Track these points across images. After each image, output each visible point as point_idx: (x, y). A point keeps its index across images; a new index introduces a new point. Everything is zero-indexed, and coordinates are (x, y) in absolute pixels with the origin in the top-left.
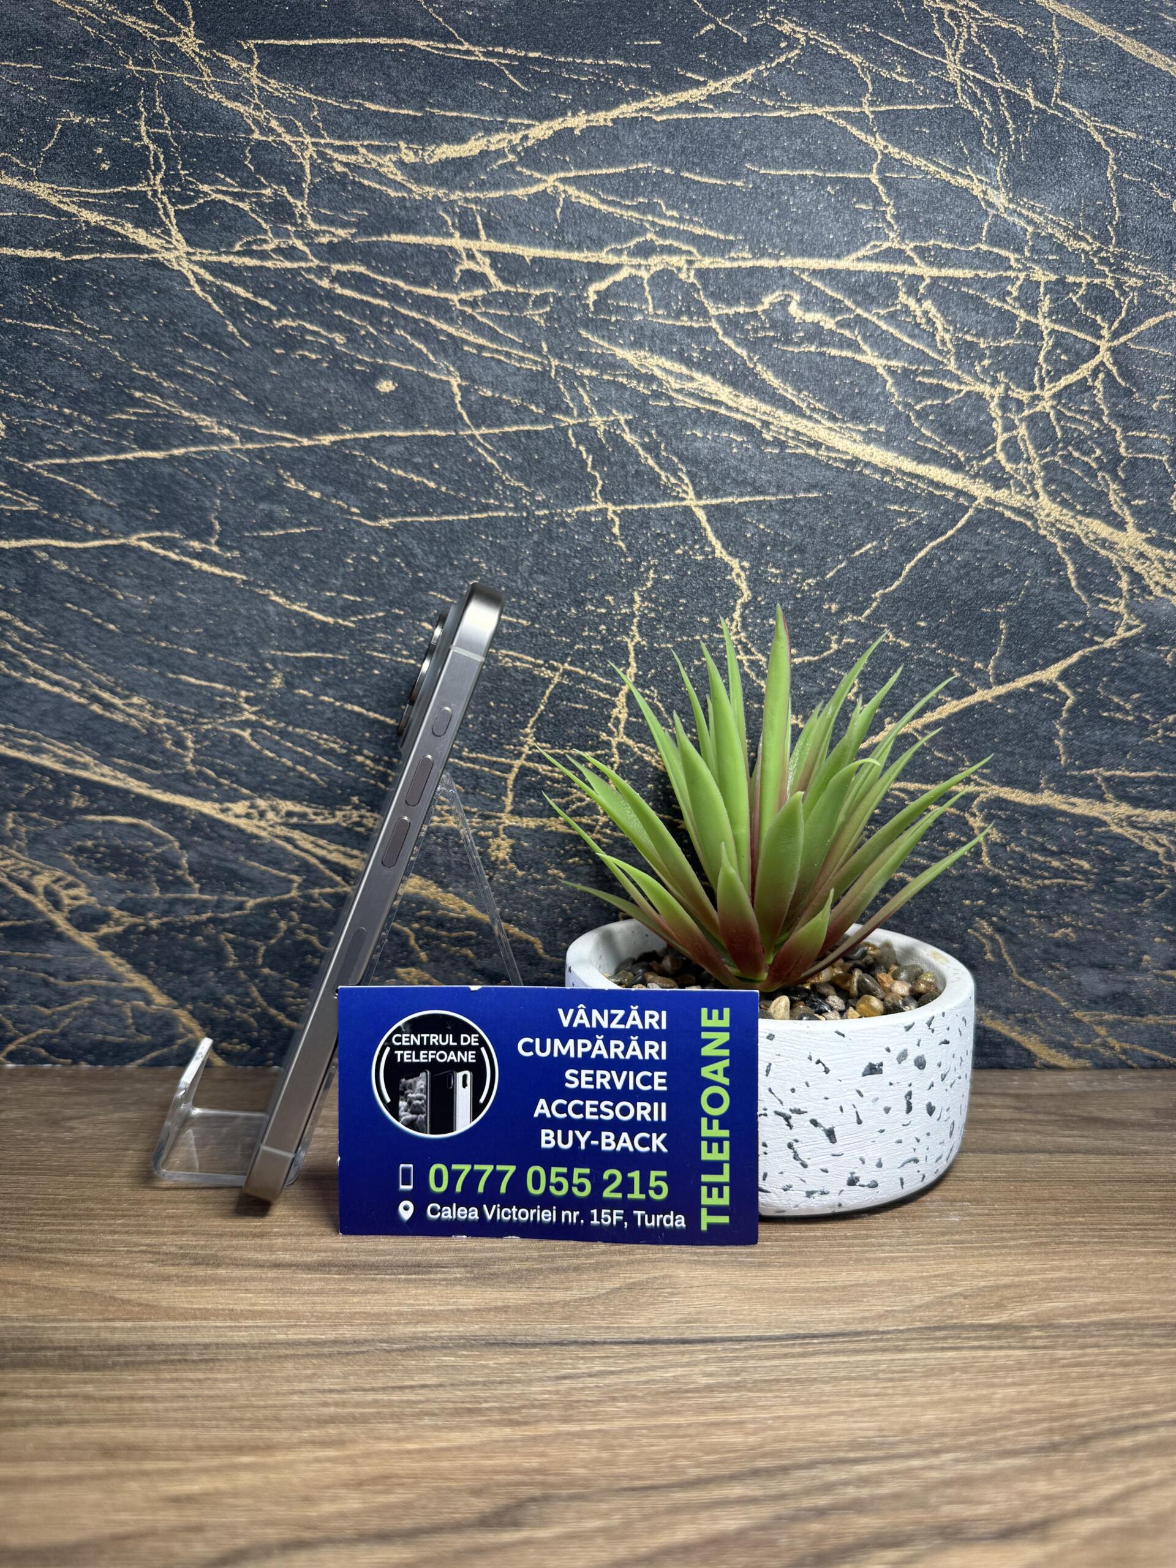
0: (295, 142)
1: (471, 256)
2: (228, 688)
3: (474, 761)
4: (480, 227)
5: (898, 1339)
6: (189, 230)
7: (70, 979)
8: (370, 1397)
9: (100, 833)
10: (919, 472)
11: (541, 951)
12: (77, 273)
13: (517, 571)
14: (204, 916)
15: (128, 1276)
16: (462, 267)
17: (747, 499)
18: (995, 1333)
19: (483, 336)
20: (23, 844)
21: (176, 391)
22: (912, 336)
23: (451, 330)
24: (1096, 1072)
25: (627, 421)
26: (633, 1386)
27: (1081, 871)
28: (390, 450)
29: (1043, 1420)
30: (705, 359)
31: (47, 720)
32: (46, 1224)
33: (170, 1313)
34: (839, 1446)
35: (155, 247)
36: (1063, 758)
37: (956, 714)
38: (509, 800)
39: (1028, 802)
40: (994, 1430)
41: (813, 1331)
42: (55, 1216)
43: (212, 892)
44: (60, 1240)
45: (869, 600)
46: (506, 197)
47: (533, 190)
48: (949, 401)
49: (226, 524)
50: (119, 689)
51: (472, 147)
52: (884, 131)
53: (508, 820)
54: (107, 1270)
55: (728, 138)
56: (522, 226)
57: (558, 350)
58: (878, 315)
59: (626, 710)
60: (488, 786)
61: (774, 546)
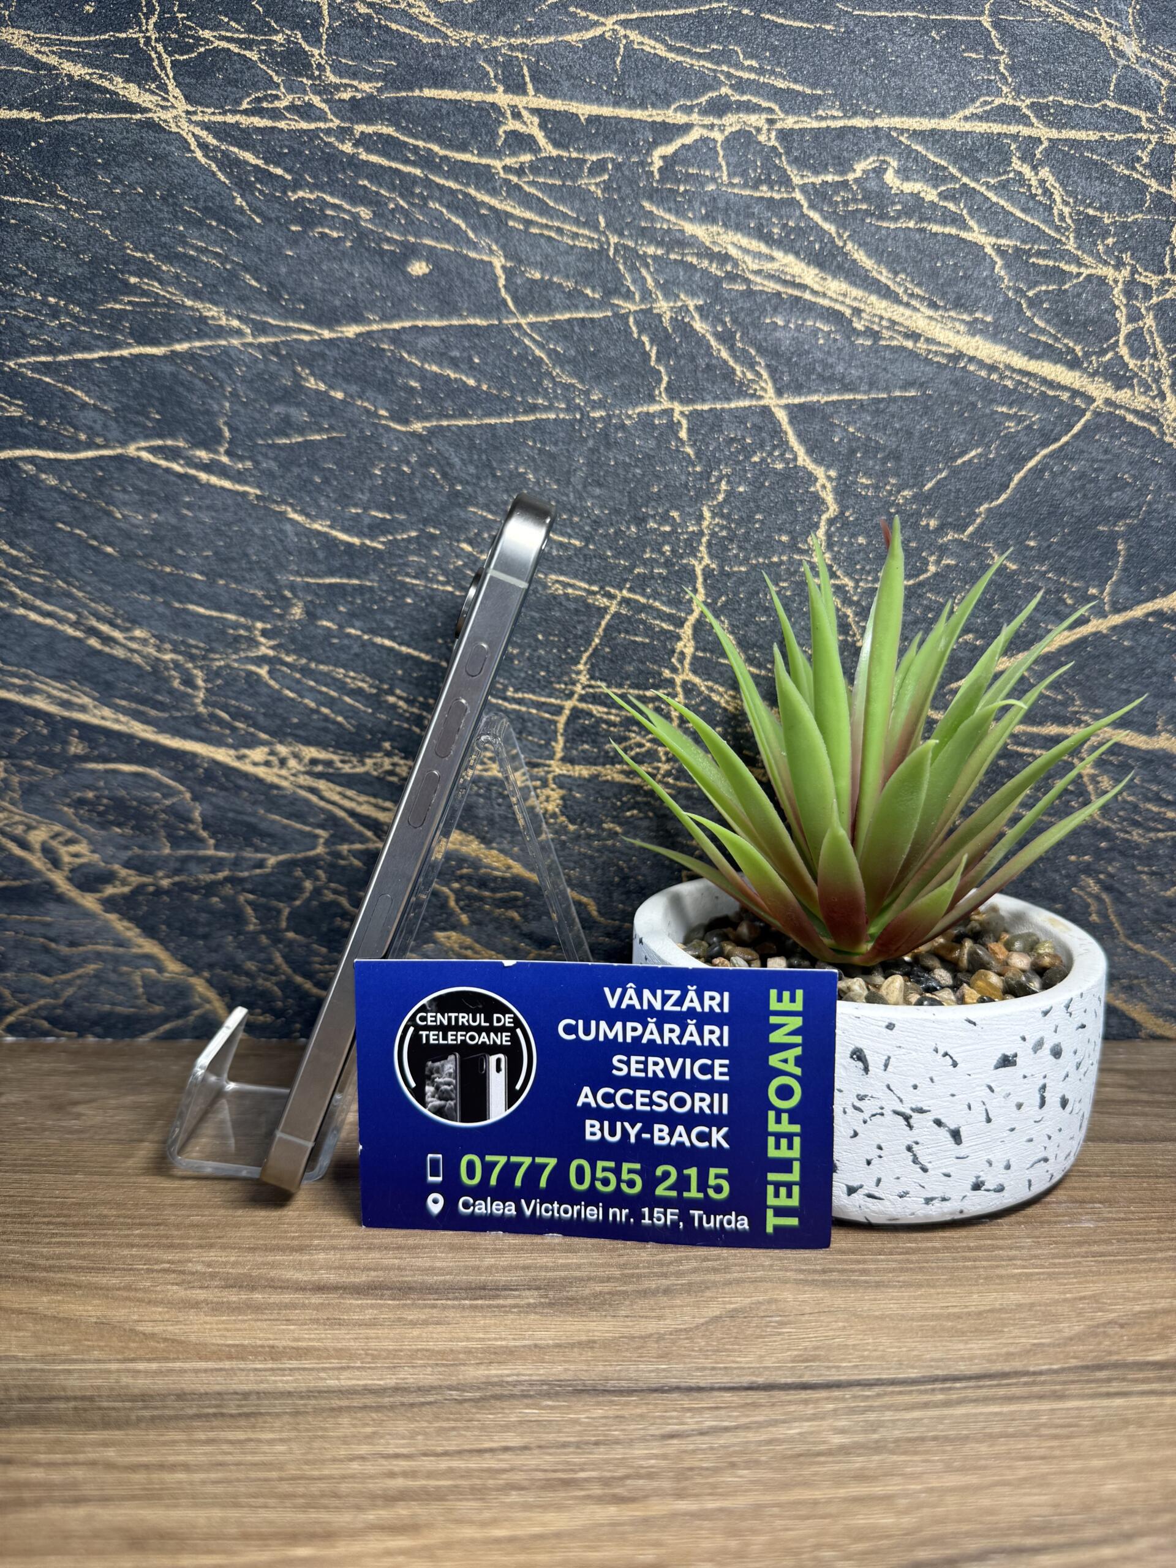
1: (517, 115)
2: (242, 620)
3: (520, 702)
4: (528, 79)
6: (188, 85)
7: (72, 944)
9: (102, 784)
10: (1030, 369)
11: (595, 913)
12: (61, 137)
13: (569, 483)
14: (221, 875)
15: (149, 1302)
16: (507, 128)
17: (835, 397)
19: (530, 209)
20: (16, 796)
21: (177, 276)
22: (1023, 210)
23: (493, 202)
25: (697, 307)
28: (423, 342)
30: (788, 235)
31: (39, 656)
32: (54, 1235)
33: (201, 1351)
34: (1010, 1529)
35: (150, 105)
37: (1066, 646)
38: (559, 746)
39: (1144, 746)
41: (953, 1371)
42: (64, 1224)
43: (229, 848)
44: (71, 1256)
45: (973, 515)
46: (556, 43)
47: (590, 35)
48: (1066, 286)
49: (237, 430)
50: (119, 621)
53: (557, 768)
54: (125, 1294)
56: (576, 78)
57: (617, 226)
58: (987, 184)
59: (692, 643)
60: (536, 730)
61: (866, 452)
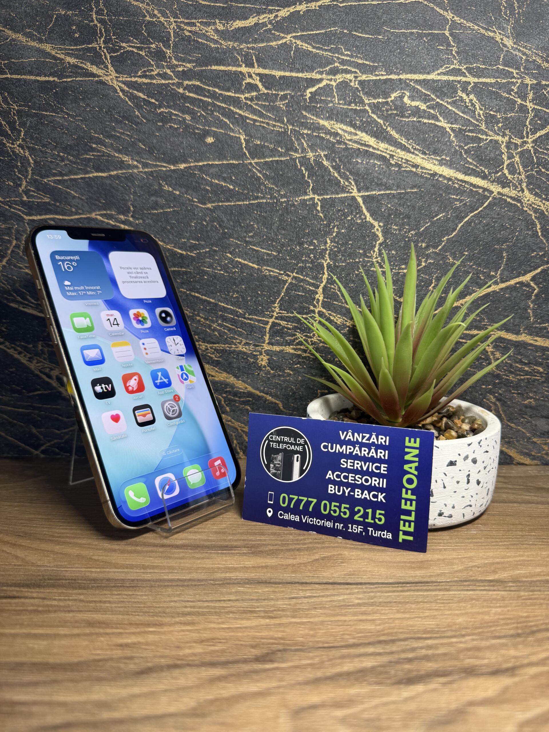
0: (166, 21)
1: (250, 76)
3: (251, 319)
4: (255, 61)
5: (447, 585)
6: (116, 66)
7: (68, 417)
8: (206, 604)
10: (466, 179)
11: (282, 408)
12: (66, 88)
13: (271, 228)
15: (97, 549)
16: (246, 82)
17: (382, 192)
18: (492, 584)
19: (256, 115)
20: (46, 356)
21: (112, 144)
22: (463, 113)
23: (241, 112)
24: (543, 467)
25: (324, 155)
26: (324, 603)
27: (538, 372)
28: (212, 170)
29: (514, 623)
30: (363, 124)
33: (116, 566)
34: (418, 632)
35: (101, 74)
36: (532, 319)
37: (481, 297)
38: (267, 338)
39: (514, 339)
40: (491, 627)
41: (407, 581)
44: (67, 533)
45: (441, 241)
46: (267, 46)
47: (280, 42)
48: (481, 144)
49: (136, 207)
51: (251, 21)
52: (453, 9)
53: (266, 347)
55: (375, 14)
56: (275, 60)
57: (292, 121)
58: (447, 102)
59: (322, 295)
60: (257, 331)
61: (396, 215)
